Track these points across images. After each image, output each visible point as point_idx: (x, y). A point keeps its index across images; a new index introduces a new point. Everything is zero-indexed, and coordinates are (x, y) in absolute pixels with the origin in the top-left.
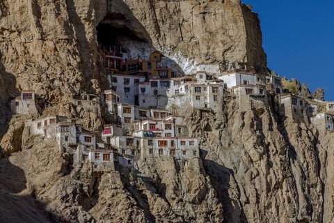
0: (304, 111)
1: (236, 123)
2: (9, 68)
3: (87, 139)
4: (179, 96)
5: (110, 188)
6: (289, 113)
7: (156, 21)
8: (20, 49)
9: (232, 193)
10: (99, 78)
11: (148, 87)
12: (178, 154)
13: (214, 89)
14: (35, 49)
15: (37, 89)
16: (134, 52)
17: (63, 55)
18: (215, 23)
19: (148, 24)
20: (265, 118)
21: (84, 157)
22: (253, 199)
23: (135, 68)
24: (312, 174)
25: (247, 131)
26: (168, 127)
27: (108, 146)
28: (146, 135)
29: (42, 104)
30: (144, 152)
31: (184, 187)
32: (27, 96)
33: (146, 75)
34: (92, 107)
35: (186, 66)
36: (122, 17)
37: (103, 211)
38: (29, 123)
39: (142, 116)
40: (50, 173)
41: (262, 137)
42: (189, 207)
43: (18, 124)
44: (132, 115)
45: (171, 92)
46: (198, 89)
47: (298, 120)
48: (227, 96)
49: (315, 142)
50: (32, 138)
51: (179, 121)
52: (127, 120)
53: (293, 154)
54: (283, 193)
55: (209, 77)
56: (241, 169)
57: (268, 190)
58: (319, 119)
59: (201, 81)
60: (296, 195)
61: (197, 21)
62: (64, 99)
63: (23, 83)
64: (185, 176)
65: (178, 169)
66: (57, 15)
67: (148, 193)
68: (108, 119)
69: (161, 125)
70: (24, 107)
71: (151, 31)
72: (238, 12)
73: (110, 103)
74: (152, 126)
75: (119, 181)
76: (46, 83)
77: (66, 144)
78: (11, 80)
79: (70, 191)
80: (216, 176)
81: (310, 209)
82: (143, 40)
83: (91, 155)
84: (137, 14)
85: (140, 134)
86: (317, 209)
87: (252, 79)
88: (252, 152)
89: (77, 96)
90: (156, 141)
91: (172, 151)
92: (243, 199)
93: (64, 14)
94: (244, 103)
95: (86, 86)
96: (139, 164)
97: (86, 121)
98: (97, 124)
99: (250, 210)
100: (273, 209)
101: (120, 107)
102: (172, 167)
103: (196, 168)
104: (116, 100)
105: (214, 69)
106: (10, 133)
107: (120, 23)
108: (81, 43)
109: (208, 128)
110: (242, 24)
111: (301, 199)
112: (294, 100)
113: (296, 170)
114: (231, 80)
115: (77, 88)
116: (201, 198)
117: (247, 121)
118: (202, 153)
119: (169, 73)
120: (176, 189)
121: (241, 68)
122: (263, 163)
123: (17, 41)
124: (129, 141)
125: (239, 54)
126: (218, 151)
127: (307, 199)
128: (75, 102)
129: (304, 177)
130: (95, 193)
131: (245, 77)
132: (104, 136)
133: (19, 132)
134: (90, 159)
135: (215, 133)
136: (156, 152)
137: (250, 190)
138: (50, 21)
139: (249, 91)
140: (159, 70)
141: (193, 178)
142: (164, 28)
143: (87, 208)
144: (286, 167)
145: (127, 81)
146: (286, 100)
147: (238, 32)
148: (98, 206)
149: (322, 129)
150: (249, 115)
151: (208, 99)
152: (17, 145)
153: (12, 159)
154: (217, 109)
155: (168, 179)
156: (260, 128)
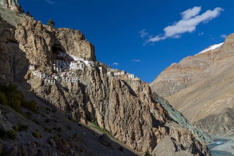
0: (105, 71)
1: (88, 73)
2: (27, 57)
3: (48, 77)
4: (73, 66)
5: (54, 90)
6: (101, 71)
7: (67, 46)
8: (30, 52)
9: (86, 92)
10: (52, 61)
11: (65, 64)
12: (72, 81)
13: (82, 65)
14: (35, 53)
15: (35, 63)
16: (61, 54)
17: (42, 54)
18: (83, 48)
19: (65, 47)
20: (95, 72)
21: (47, 81)
22: (91, 93)
23: (61, 59)
24: (107, 87)
25: (90, 76)
26: (70, 74)
27: (54, 79)
28: (64, 76)
29: (36, 67)
30: (63, 80)
31: (74, 90)
32: (32, 65)
33: (64, 60)
34: (50, 68)
35: (75, 59)
36: (58, 45)
37: (52, 95)
38: (33, 72)
39: (63, 71)
40: (38, 86)
41: (94, 77)
42: (75, 95)
43: (30, 72)
44: (60, 71)
45: (71, 65)
46: (78, 64)
47: (103, 73)
48: (86, 67)
49: (108, 79)
50: (33, 76)
51: (73, 73)
52: (59, 72)
53: (102, 82)
54: (99, 92)
55: (81, 62)
56: (89, 85)
57: (95, 91)
58: (109, 73)
59: (79, 63)
60: (102, 92)
61: (78, 47)
62: (42, 66)
63: (31, 61)
64: (74, 87)
65: (72, 85)
66: (41, 44)
67: (64, 91)
68: (54, 72)
69: (68, 74)
70: (31, 68)
71: (66, 49)
72: (89, 45)
73: (55, 67)
74: (66, 74)
75: (56, 88)
76: (37, 61)
77: (42, 78)
78: (28, 60)
79: (43, 90)
80: (82, 87)
81: (106, 96)
82: (64, 51)
83: (49, 81)
84: (62, 44)
85: (62, 76)
86: (108, 96)
87: (92, 62)
88: (92, 81)
89: (46, 65)
90: (66, 78)
91: (71, 80)
92: (89, 93)
93: (43, 44)
94: (90, 68)
95: (48, 63)
96: (62, 84)
97: (48, 72)
98: (51, 73)
99: (90, 96)
100: (97, 96)
101: (57, 69)
103: (77, 85)
104: (56, 67)
105: (82, 60)
106: (27, 74)
107: (58, 46)
108: (47, 51)
109: (80, 75)
110: (90, 48)
111: (104, 93)
112: (103, 68)
113: (102, 86)
114: (87, 62)
115: (46, 63)
116: (78, 92)
117: (91, 73)
118: (79, 81)
119: (72, 60)
120: (71, 90)
121: (89, 60)
122: (94, 84)
123: (30, 50)
124: (60, 77)
125: (89, 56)
126: (83, 81)
127: (105, 93)
128: (45, 67)
129: (104, 88)
130: (50, 91)
131: (90, 62)
132: (53, 76)
133: (30, 74)
135: (82, 76)
136: (66, 81)
137: (91, 91)
138: (39, 45)
139: (91, 65)
140: (68, 59)
141: (76, 88)
142: (69, 48)
143: (48, 95)
144: (100, 85)
145: (59, 62)
146: (100, 68)
147: (89, 50)
148: (51, 94)
149: (109, 76)
150: (91, 72)
151: (80, 67)
152: (29, 77)
153: (28, 82)
154: (83, 70)
155: (69, 88)
156: (94, 75)
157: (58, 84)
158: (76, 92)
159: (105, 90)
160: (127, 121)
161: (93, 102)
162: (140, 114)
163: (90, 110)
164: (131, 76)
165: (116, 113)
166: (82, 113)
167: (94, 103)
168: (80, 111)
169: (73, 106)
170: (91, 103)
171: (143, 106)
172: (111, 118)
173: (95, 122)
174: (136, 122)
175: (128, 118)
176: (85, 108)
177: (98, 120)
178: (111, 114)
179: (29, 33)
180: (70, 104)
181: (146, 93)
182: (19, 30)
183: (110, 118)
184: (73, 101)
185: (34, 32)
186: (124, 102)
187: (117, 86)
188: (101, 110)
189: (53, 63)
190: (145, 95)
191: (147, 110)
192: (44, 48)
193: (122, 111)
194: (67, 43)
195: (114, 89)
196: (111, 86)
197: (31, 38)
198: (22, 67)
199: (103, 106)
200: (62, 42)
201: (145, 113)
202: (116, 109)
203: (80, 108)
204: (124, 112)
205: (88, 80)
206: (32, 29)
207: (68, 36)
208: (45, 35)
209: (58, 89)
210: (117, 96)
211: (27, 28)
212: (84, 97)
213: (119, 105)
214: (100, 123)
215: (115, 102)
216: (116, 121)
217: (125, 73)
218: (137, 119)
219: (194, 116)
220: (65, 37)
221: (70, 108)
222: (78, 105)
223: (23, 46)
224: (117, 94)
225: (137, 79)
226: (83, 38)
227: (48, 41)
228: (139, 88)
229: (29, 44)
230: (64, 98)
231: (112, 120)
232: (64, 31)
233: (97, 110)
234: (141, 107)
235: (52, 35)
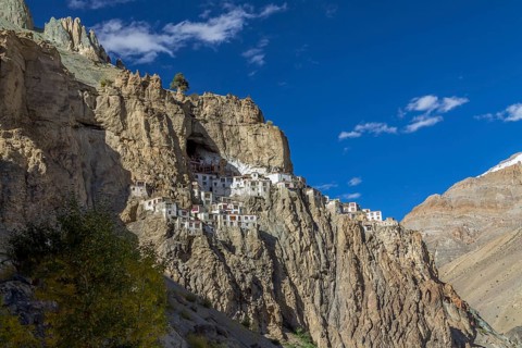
0: (321, 201)
1: (279, 206)
2: (126, 165)
3: (184, 213)
4: (239, 189)
5: (200, 248)
6: (312, 201)
7: (223, 139)
8: (135, 152)
9: (278, 253)
10: (188, 174)
11: (219, 182)
12: (243, 226)
13: (264, 184)
14: (146, 153)
15: (147, 179)
16: (208, 159)
17: (165, 157)
18: (263, 141)
19: (218, 141)
20: (297, 203)
21: (182, 225)
22: (291, 257)
23: (209, 170)
24: (329, 241)
25: (287, 212)
26: (236, 207)
27: (196, 219)
28: (221, 213)
29: (151, 190)
30: (220, 223)
31: (248, 248)
32: (140, 184)
33: (216, 174)
34: (184, 193)
35: (243, 169)
36: (202, 136)
37: (196, 262)
38: (142, 202)
39: (217, 200)
40: (158, 237)
41: (296, 216)
42: (251, 262)
43: (134, 203)
44: (211, 199)
45: (233, 186)
46: (253, 183)
47: (318, 205)
48: (273, 189)
49: (329, 220)
50: (145, 213)
51: (241, 204)
52: (207, 202)
53: (316, 228)
54: (311, 253)
55: (260, 176)
56: (283, 237)
57: (301, 251)
58: (331, 206)
59: (255, 178)
60: (319, 254)
61: (250, 140)
62: (166, 187)
63: (136, 175)
64: (248, 240)
65: (243, 235)
66: (161, 130)
67: (225, 252)
68: (195, 202)
69: (231, 206)
70: (137, 192)
71: (220, 145)
72: (278, 135)
73: (196, 191)
74: (225, 207)
75: (206, 243)
76: (153, 175)
77: (169, 216)
78: (128, 174)
79: (172, 249)
80: (268, 241)
81: (328, 264)
82: (215, 151)
83: (186, 224)
84: (211, 134)
85: (217, 212)
86: (333, 264)
87: (288, 178)
88: (290, 225)
89: (174, 185)
90: (228, 216)
91: (239, 223)
92: (285, 257)
93: (166, 130)
94: (284, 192)
95: (180, 179)
96: (217, 232)
97: (181, 202)
98: (187, 205)
99: (290, 265)
100: (305, 264)
101: (203, 194)
102: (240, 234)
103: (255, 235)
104: (200, 190)
105: (263, 171)
106: (128, 208)
107: (200, 139)
108: (177, 149)
109: (260, 209)
110: (280, 142)
111: (322, 257)
112: (315, 192)
113: (318, 238)
114: (274, 178)
115: (174, 180)
116: (259, 255)
117: (287, 205)
119: (233, 173)
120: (243, 249)
121: (281, 171)
122: (297, 233)
123: (133, 147)
124: (211, 216)
125: (279, 162)
126: (268, 225)
127: (326, 257)
128: (172, 188)
129: (324, 243)
130: (189, 251)
131: (284, 176)
132: (193, 212)
133: (134, 209)
134: (186, 227)
135: (265, 212)
136: (229, 224)
137: (289, 251)
138: (156, 134)
139: (287, 185)
140: (226, 171)
141: (253, 243)
142: (228, 143)
143: (184, 261)
144: (312, 236)
145: (205, 178)
146: (310, 192)
147: (278, 148)
148: (191, 260)
149: (333, 211)
150: (288, 201)
151: (260, 190)
152: (133, 217)
153: (130, 227)
154: (266, 197)
155: (237, 242)
156: (295, 210)
157: (208, 233)
158: (254, 253)
159: (327, 250)
160: (387, 332)
161: (296, 281)
162: (418, 311)
163: (291, 302)
164: (374, 216)
165: (359, 309)
166: (272, 309)
167: (299, 282)
168: (268, 305)
169: (249, 291)
170: (292, 284)
171: (424, 290)
172: (346, 323)
173: (306, 334)
174: (411, 334)
175: (390, 324)
176: (277, 295)
177: (312, 328)
178: (344, 311)
179: (131, 104)
180: (243, 286)
181: (417, 258)
182: (106, 96)
183: (342, 322)
184: (249, 278)
185: (142, 101)
186: (377, 281)
187: (356, 238)
188: (317, 302)
189: (192, 180)
190: (414, 264)
191: (436, 302)
192: (168, 141)
193: (372, 305)
194: (221, 130)
195: (348, 245)
196: (341, 237)
197: (136, 116)
198: (115, 190)
199: (321, 290)
200: (211, 129)
201: (432, 310)
202: (356, 299)
203: (267, 296)
204: (379, 306)
205: (282, 223)
206: (137, 94)
207: (226, 112)
208: (169, 109)
209: (211, 247)
210: (358, 264)
211: (125, 92)
212: (275, 266)
213: (363, 288)
214: (316, 336)
215: (354, 279)
216: (361, 332)
217: (358, 209)
218: (412, 324)
219: (498, 320)
220: (217, 115)
221: (241, 297)
222: (260, 288)
223: (117, 138)
224: (356, 258)
225: (390, 222)
226: (260, 119)
227: (178, 122)
228: (398, 246)
229: (130, 132)
230: (227, 269)
231: (349, 328)
232: (214, 101)
233: (307, 300)
234: (421, 293)
235: (189, 111)
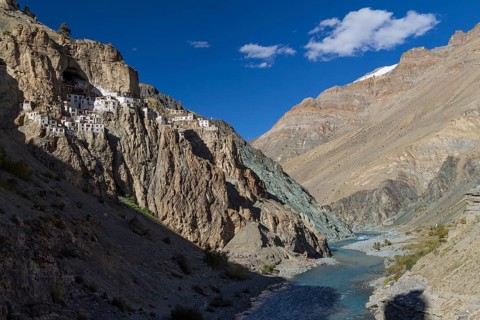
0: (152, 115)
1: (122, 118)
2: (20, 88)
3: (54, 122)
4: (99, 105)
5: (62, 144)
6: (146, 115)
7: (90, 72)
8: (25, 81)
9: (118, 148)
10: (62, 96)
11: (85, 100)
12: (95, 131)
13: (114, 104)
14: (32, 81)
15: (32, 99)
16: (80, 85)
17: (45, 85)
18: (116, 75)
19: (87, 72)
20: (135, 117)
21: (51, 130)
22: (127, 151)
24: (154, 142)
25: (126, 122)
26: (92, 119)
27: (63, 125)
28: (81, 122)
29: (34, 106)
30: (80, 129)
31: (96, 144)
32: (27, 102)
33: (85, 95)
34: (57, 108)
35: (104, 92)
36: (75, 69)
37: (59, 153)
38: (27, 114)
39: (80, 113)
40: (35, 136)
41: (133, 125)
42: (98, 153)
43: (22, 114)
44: (76, 113)
45: (95, 103)
47: (150, 118)
48: (119, 107)
49: (157, 128)
50: (28, 120)
51: (97, 116)
52: (73, 114)
53: (146, 133)
54: (141, 149)
55: (112, 98)
56: (123, 139)
57: (134, 147)
58: (159, 119)
59: (109, 100)
60: (146, 150)
61: (109, 73)
62: (44, 104)
63: (26, 96)
64: (97, 140)
65: (94, 137)
66: (43, 67)
67: (80, 147)
68: (64, 114)
69: (88, 118)
70: (26, 107)
71: (88, 76)
72: (127, 71)
73: (66, 107)
74: (84, 118)
75: (66, 141)
76: (36, 96)
77: (43, 124)
78: (22, 93)
79: (44, 144)
80: (111, 140)
81: (152, 156)
82: (85, 79)
83: (54, 129)
84: (82, 68)
86: (155, 156)
87: (131, 100)
88: (128, 131)
89: (51, 103)
90: (85, 125)
91: (92, 129)
92: (123, 151)
93: (46, 66)
94: (126, 110)
95: (55, 99)
96: (77, 134)
97: (54, 114)
98: (59, 116)
99: (125, 156)
100: (136, 155)
101: (71, 109)
102: (91, 136)
103: (103, 137)
104: (69, 106)
105: (115, 95)
106: (18, 117)
107: (74, 71)
108: (54, 79)
109: (110, 120)
110: (128, 76)
111: (148, 152)
112: (149, 110)
113: (147, 140)
114: (121, 100)
115: (51, 100)
116: (104, 149)
117: (127, 118)
118: (106, 131)
119: (98, 95)
120: (93, 146)
121: (128, 95)
122: (133, 136)
123: (24, 77)
124: (73, 124)
125: (126, 89)
126: (114, 130)
127: (151, 152)
128: (49, 106)
129: (150, 143)
130: (56, 146)
131: (128, 99)
132: (62, 121)
133: (22, 118)
134: (55, 131)
135: (113, 122)
136: (85, 129)
137: (126, 147)
138: (39, 69)
139: (129, 105)
140: (91, 93)
141: (101, 140)
142: (94, 75)
143: (51, 152)
144: (143, 138)
145: (76, 97)
146: (145, 110)
147: (127, 80)
148: (56, 151)
149: (160, 123)
150: (128, 115)
151: (111, 107)
152: (21, 123)
153: (19, 129)
154: (115, 112)
155: (90, 141)
156: (132, 121)
157: (70, 138)
158: (100, 148)
159: (151, 147)
160: (184, 198)
161: (129, 166)
162: (207, 186)
163: (124, 178)
164: (204, 123)
165: (168, 184)
166: (109, 182)
167: (132, 168)
168: (106, 180)
169: (93, 171)
170: (126, 167)
171: (214, 173)
172: (159, 192)
173: (132, 198)
174: (201, 200)
175: (187, 193)
176: (115, 175)
177: (137, 194)
178: (158, 185)
179: (22, 48)
180: (89, 168)
181: (228, 152)
182: (5, 42)
183: (157, 192)
184: (94, 163)
185: (31, 46)
186: (182, 168)
187: (172, 140)
188: (142, 179)
189: (64, 99)
190: (225, 156)
191: (221, 181)
192: (47, 73)
193: (177, 181)
194: (89, 65)
195: (166, 144)
196: (162, 139)
197: (26, 56)
198: (10, 105)
199: (146, 172)
200: (82, 64)
201: (217, 185)
202: (167, 178)
203: (106, 174)
204: (181, 182)
205: (122, 130)
206: (28, 41)
207: (93, 54)
208: (50, 52)
209: (70, 143)
210: (171, 156)
211: (19, 39)
212: (115, 156)
213: (173, 171)
214: (139, 199)
215: (167, 166)
216: (167, 197)
217: (195, 117)
218: (202, 194)
220: (86, 55)
221: (88, 174)
222: (102, 170)
223: (13, 71)
224: (171, 153)
225: (214, 128)
226: (118, 58)
227: (55, 62)
228: (216, 144)
229: (23, 66)
230: (79, 157)
231: (161, 195)
232: (85, 46)
233: (135, 178)
234: (211, 175)
235: (64, 52)
